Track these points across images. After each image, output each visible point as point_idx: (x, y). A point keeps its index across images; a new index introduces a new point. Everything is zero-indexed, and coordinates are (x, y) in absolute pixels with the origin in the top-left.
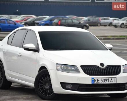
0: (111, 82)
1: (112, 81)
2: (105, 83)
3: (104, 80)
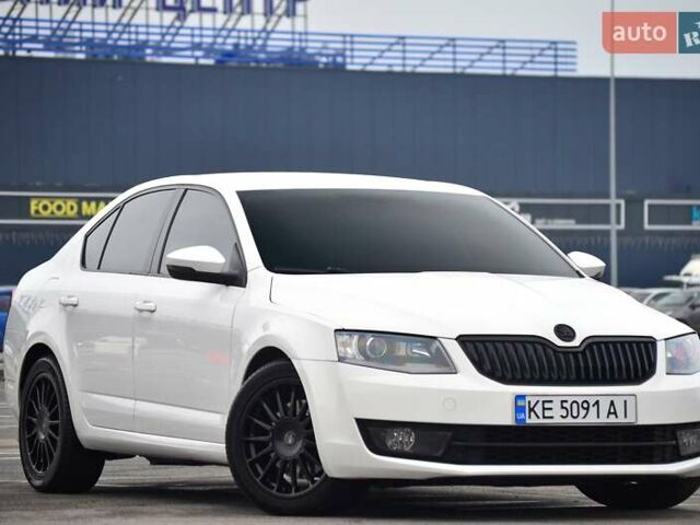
1: (615, 413)
3: (575, 405)
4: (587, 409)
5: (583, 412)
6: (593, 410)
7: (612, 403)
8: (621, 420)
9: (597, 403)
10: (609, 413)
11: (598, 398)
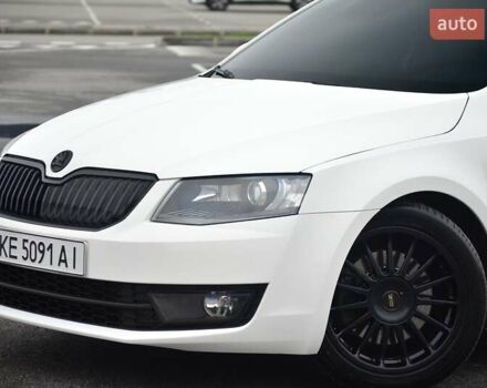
0: (63, 264)
1: (65, 261)
2: (36, 265)
3: (33, 246)
4: (43, 252)
5: (39, 255)
6: (47, 253)
7: (63, 249)
8: (69, 270)
9: (51, 245)
10: (61, 261)
11: (52, 241)
